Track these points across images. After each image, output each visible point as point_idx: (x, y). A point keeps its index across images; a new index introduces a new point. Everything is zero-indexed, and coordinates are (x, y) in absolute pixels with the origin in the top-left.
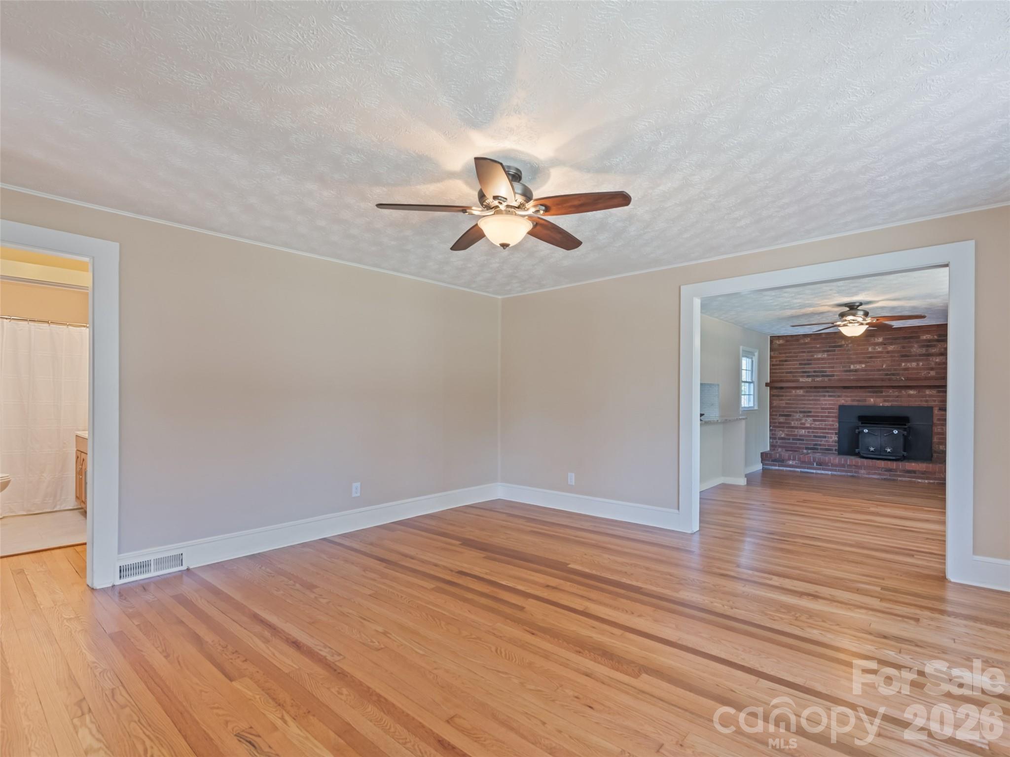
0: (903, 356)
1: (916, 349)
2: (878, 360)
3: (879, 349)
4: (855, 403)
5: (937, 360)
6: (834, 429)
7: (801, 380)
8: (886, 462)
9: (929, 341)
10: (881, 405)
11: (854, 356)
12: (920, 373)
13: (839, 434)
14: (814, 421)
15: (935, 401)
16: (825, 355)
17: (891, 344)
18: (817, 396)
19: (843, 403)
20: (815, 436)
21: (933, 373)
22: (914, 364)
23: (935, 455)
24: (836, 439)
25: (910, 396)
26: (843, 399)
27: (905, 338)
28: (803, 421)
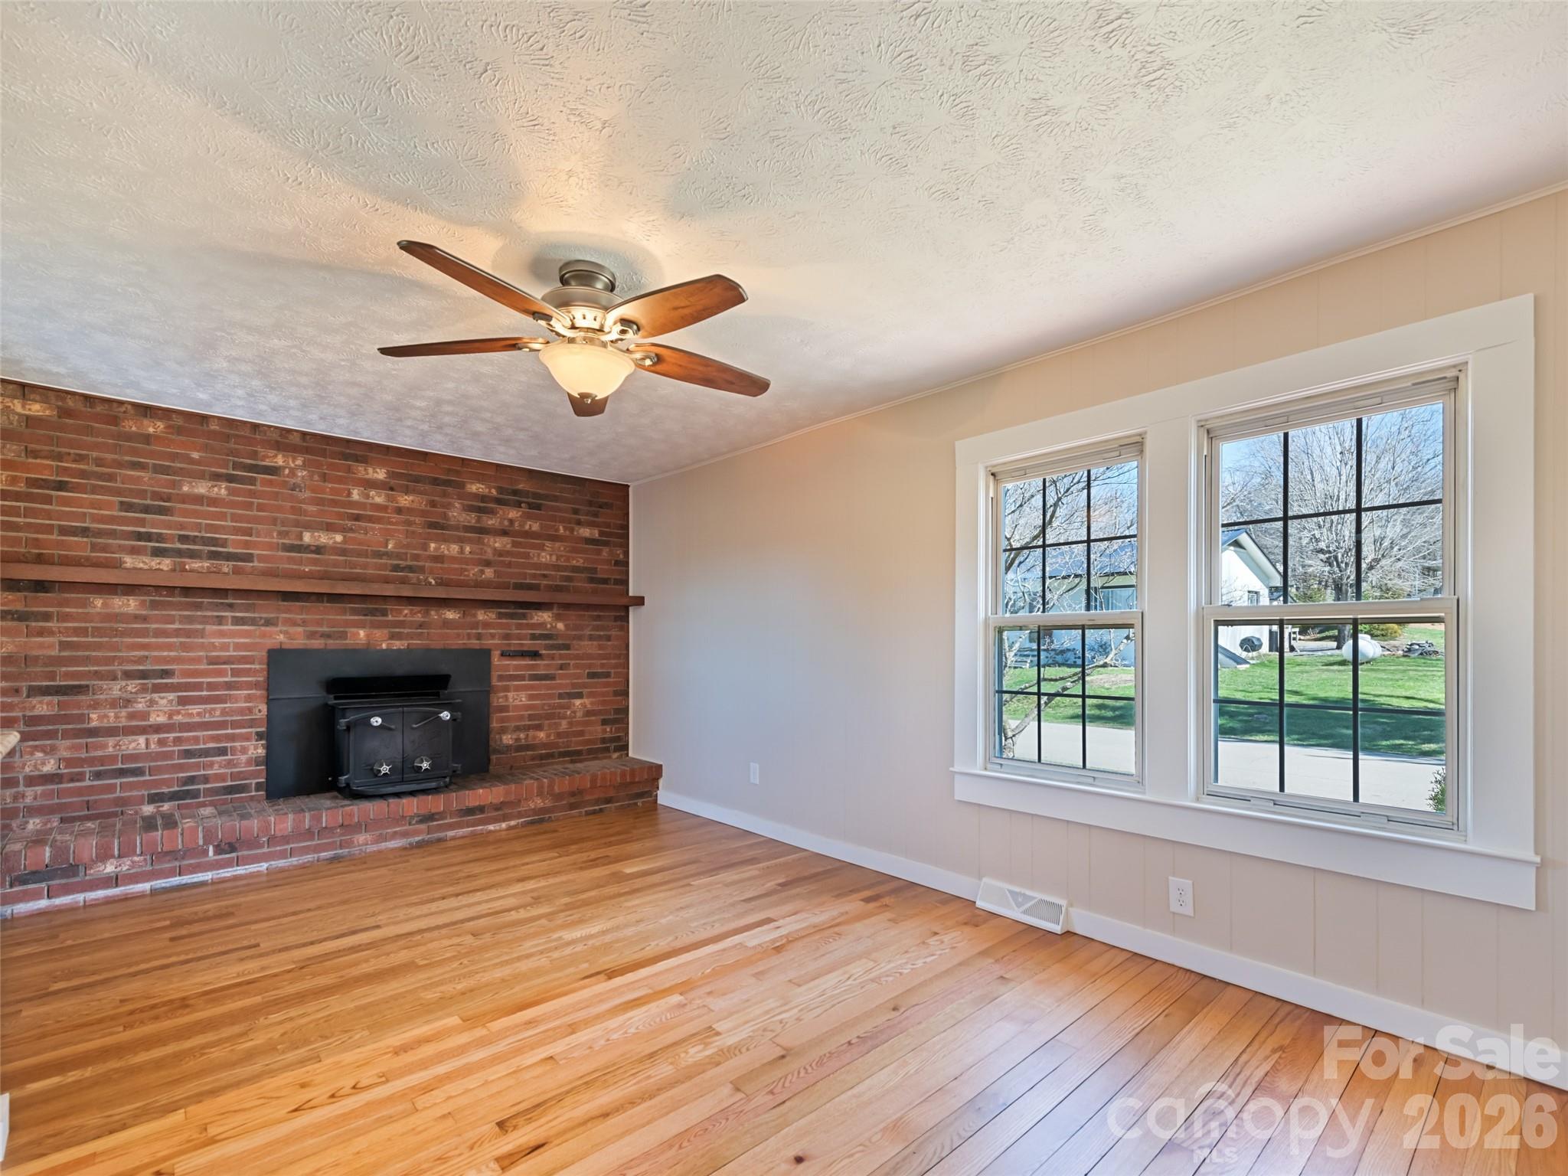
0: (433, 525)
1: (457, 514)
2: (377, 526)
3: (378, 498)
4: (317, 643)
5: (497, 545)
6: (252, 723)
7: (129, 561)
8: (422, 798)
9: (483, 498)
10: (384, 646)
11: (312, 508)
12: (466, 570)
13: (268, 737)
14: (183, 701)
15: (493, 636)
16: (221, 490)
17: (407, 491)
18: (190, 620)
19: (281, 643)
20: (188, 754)
21: (489, 573)
22: (454, 548)
24: (261, 752)
25: (447, 624)
26: (281, 632)
27: (435, 482)
28: (140, 706)
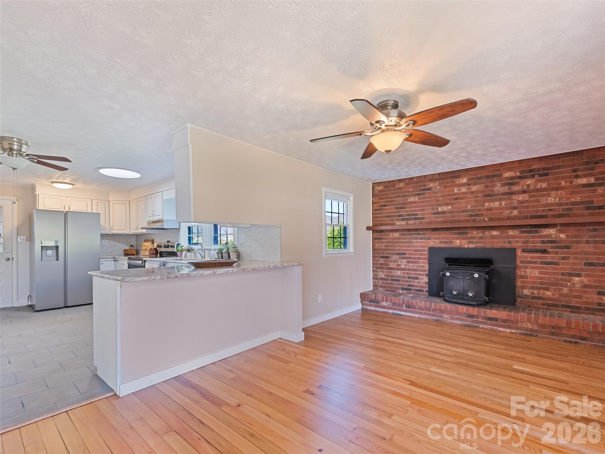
0: (486, 196)
1: (499, 188)
2: (463, 201)
3: (464, 190)
4: (443, 245)
5: (520, 199)
6: (424, 271)
7: (397, 223)
8: (468, 307)
9: (512, 178)
10: (466, 246)
11: (442, 199)
12: (503, 213)
13: (430, 275)
14: (408, 262)
15: (518, 242)
16: (416, 199)
17: (475, 184)
18: (409, 238)
19: (432, 245)
20: (409, 278)
21: (515, 213)
22: (497, 204)
23: (519, 300)
24: (427, 280)
25: (493, 237)
26: (432, 241)
27: (488, 177)
28: (399, 263)
